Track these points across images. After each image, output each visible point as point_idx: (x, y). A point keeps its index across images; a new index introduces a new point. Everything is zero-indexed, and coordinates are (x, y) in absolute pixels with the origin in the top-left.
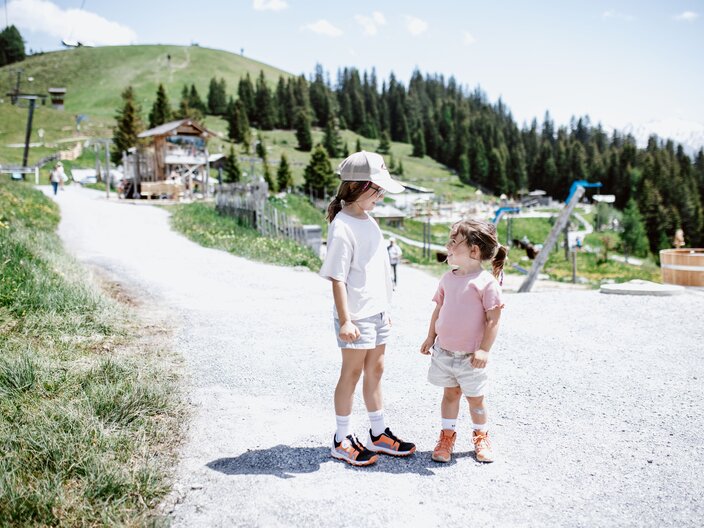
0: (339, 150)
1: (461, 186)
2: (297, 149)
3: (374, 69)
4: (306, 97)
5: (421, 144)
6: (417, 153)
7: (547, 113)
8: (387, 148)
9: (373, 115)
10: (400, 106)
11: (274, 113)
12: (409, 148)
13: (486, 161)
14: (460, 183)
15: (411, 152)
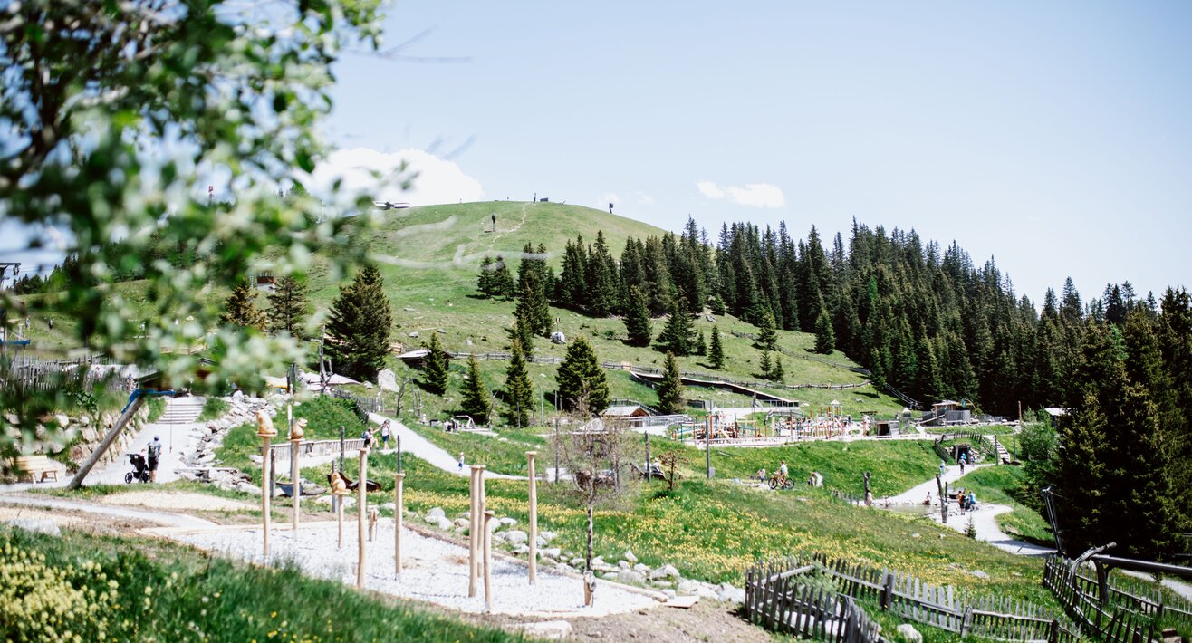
0: (690, 344)
1: (874, 396)
2: (625, 342)
3: (783, 224)
4: (662, 267)
5: (827, 333)
6: (822, 348)
7: (1069, 282)
8: (771, 341)
9: (769, 292)
10: (813, 277)
11: (610, 291)
12: (810, 339)
13: (914, 357)
14: (873, 391)
15: (813, 346)
